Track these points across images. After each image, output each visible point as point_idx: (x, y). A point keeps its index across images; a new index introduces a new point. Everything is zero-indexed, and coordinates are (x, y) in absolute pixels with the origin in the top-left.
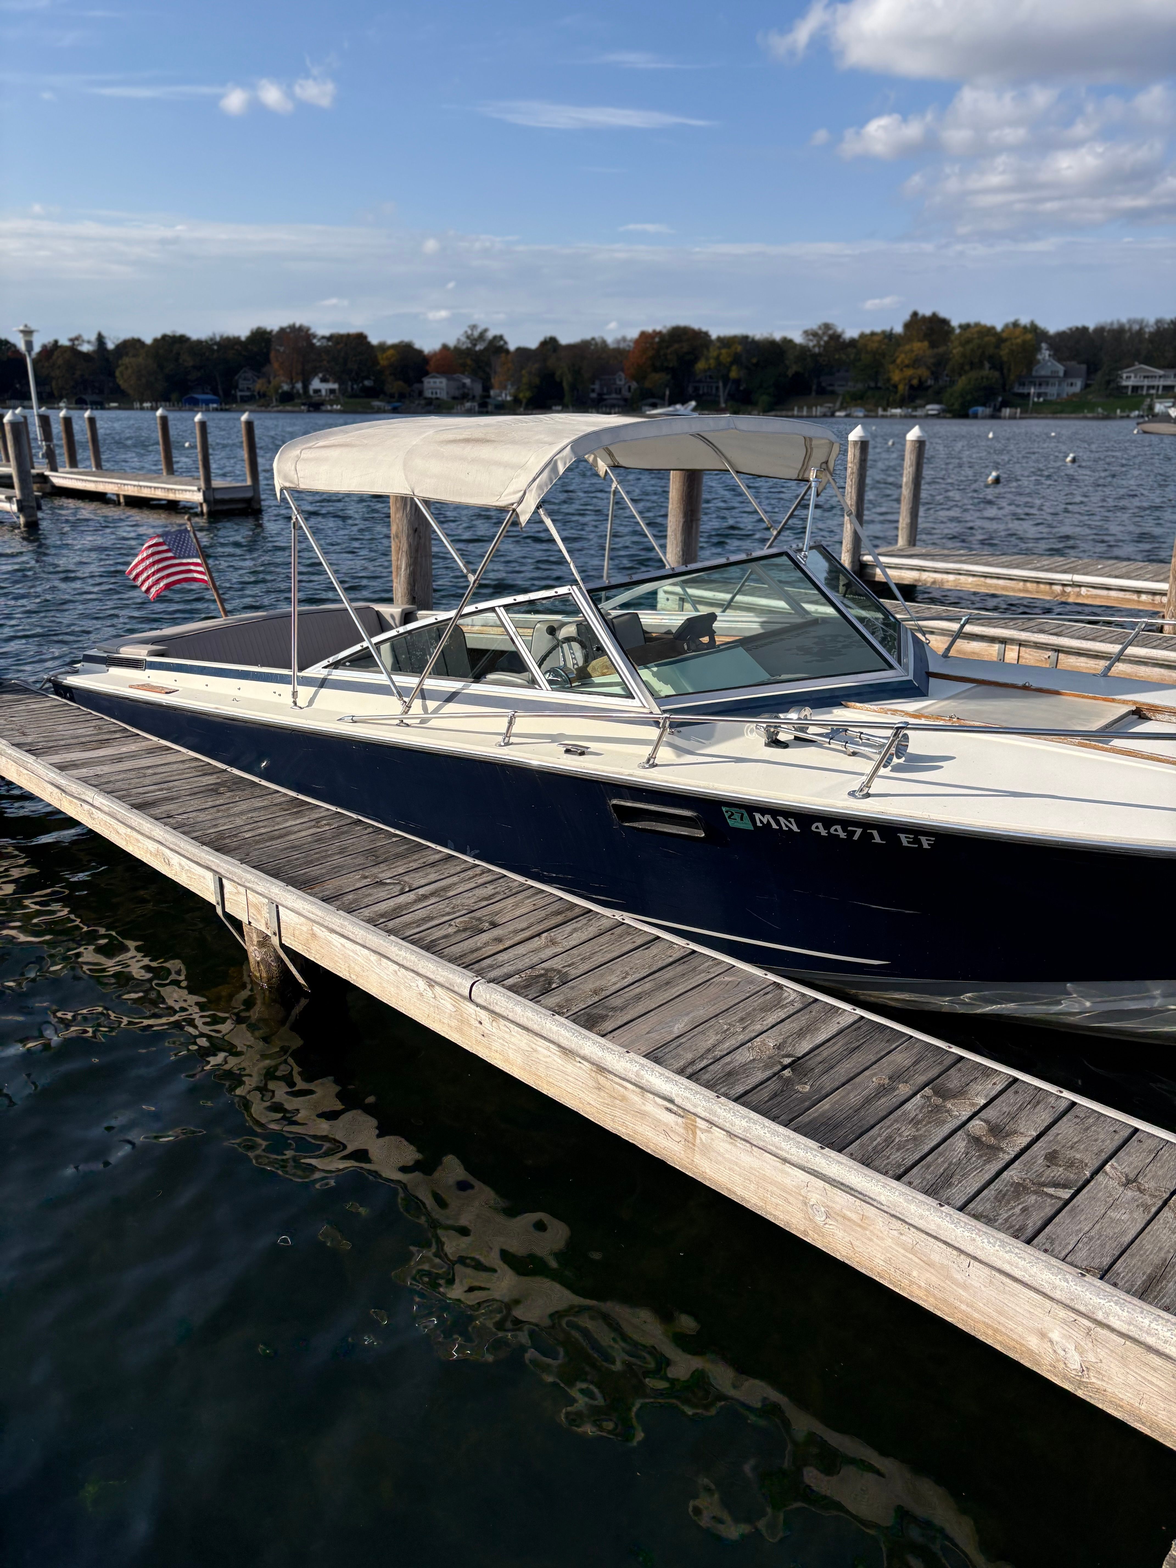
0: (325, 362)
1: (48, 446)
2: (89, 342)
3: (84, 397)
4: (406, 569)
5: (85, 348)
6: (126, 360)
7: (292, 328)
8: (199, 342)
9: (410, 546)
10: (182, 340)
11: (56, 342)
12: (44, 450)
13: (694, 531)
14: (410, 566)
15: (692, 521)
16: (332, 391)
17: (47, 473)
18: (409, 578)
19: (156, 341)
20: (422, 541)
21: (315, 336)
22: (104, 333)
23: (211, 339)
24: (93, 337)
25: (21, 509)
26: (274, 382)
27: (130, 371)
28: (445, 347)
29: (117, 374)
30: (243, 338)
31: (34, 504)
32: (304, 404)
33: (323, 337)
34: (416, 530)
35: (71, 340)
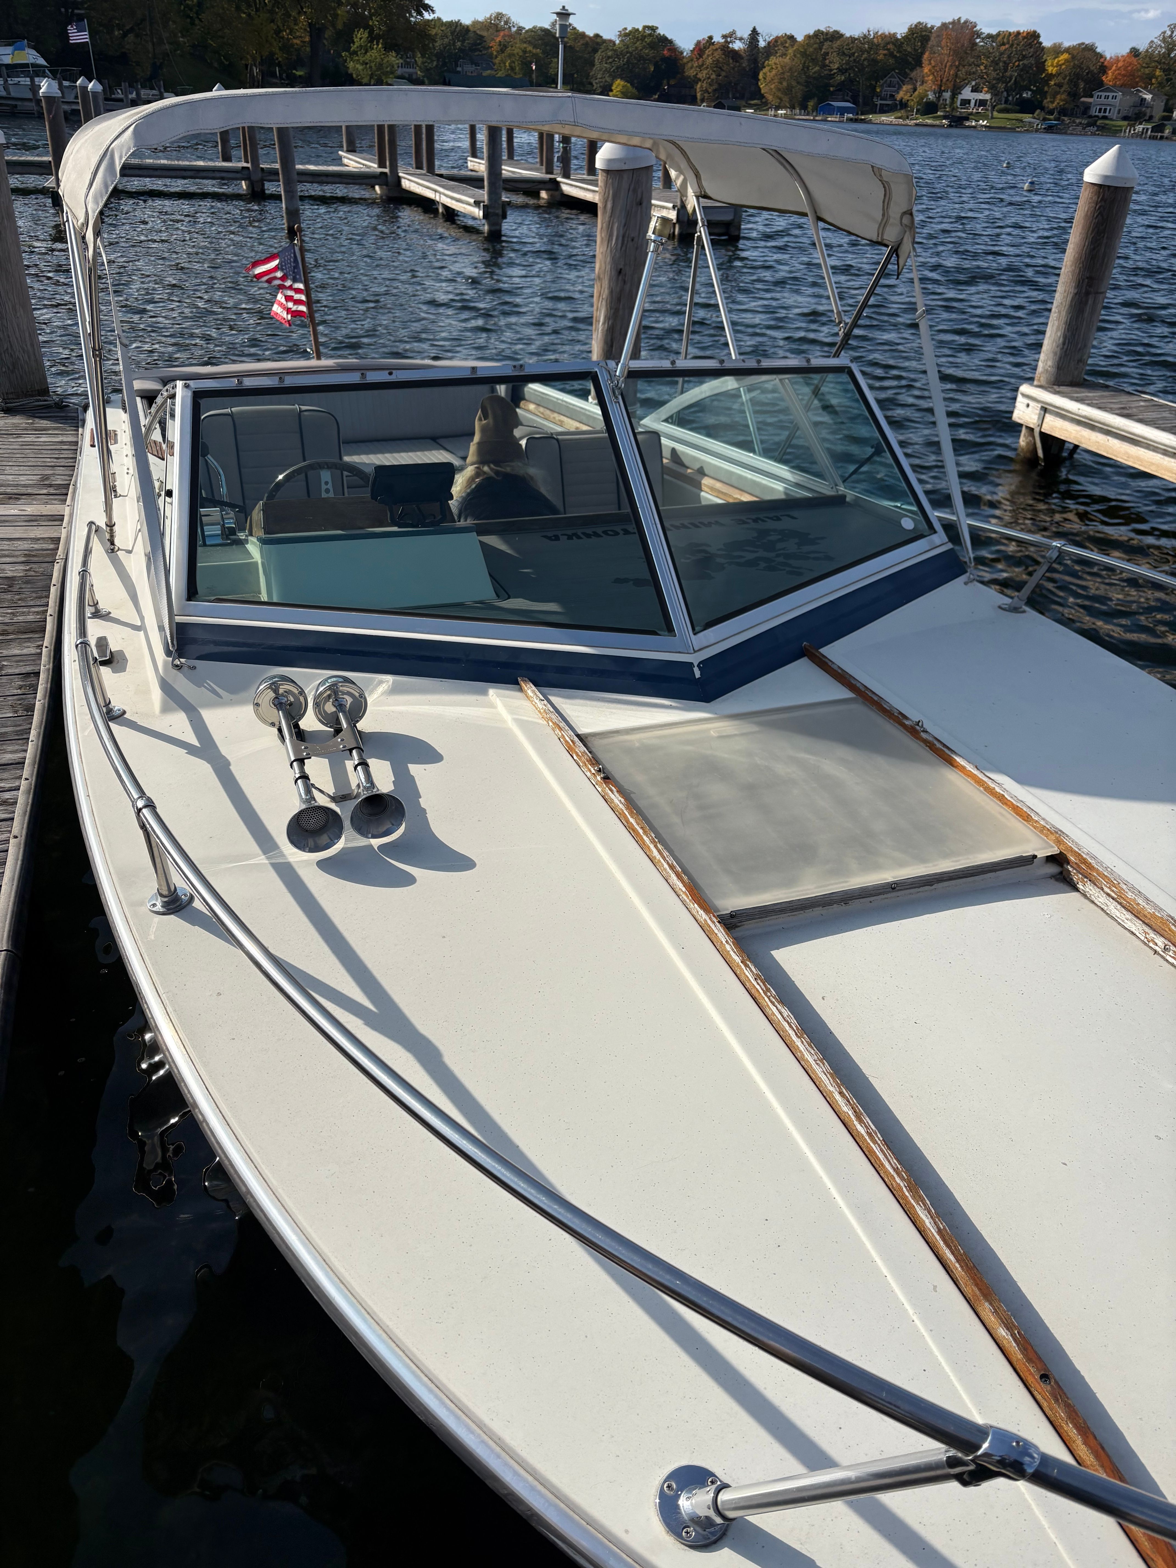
0: (982, 67)
1: (565, 148)
2: (741, 39)
3: (723, 101)
4: (604, 323)
5: (737, 45)
6: (773, 60)
7: (956, 23)
8: (853, 39)
9: (611, 292)
10: (836, 36)
11: (711, 38)
12: (560, 154)
13: (1088, 309)
14: (609, 319)
15: (1087, 293)
16: (982, 103)
17: (559, 179)
18: (606, 335)
19: (808, 37)
20: (627, 287)
21: (979, 34)
22: (759, 29)
23: (865, 37)
24: (746, 33)
25: (485, 216)
26: (920, 89)
27: (774, 72)
28: (1134, 52)
29: (761, 76)
30: (899, 37)
31: (500, 211)
32: (945, 117)
33: (989, 36)
34: (620, 272)
35: (724, 37)
